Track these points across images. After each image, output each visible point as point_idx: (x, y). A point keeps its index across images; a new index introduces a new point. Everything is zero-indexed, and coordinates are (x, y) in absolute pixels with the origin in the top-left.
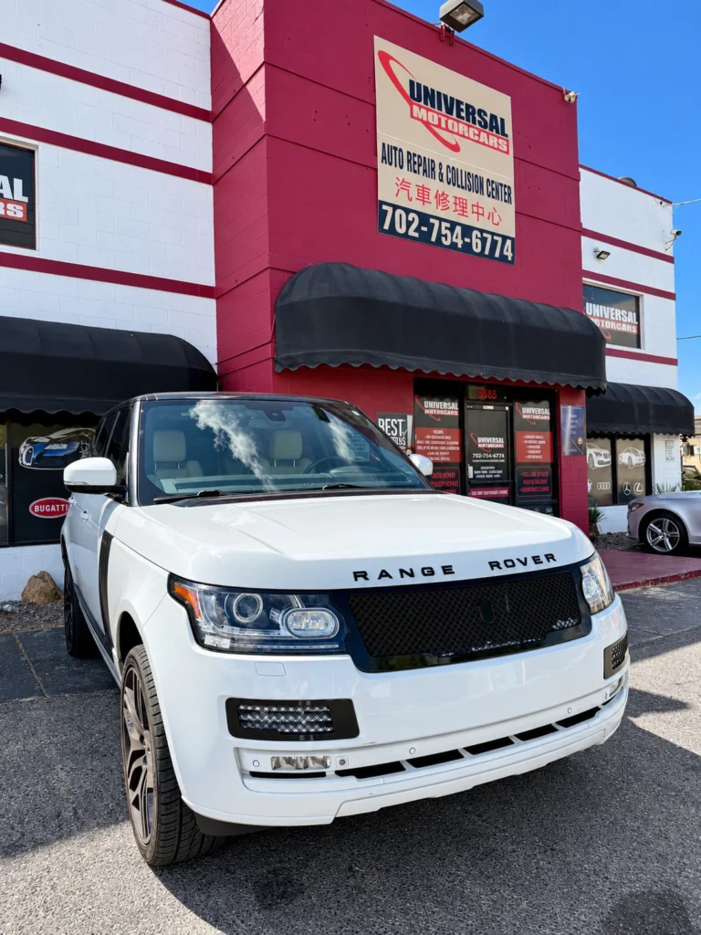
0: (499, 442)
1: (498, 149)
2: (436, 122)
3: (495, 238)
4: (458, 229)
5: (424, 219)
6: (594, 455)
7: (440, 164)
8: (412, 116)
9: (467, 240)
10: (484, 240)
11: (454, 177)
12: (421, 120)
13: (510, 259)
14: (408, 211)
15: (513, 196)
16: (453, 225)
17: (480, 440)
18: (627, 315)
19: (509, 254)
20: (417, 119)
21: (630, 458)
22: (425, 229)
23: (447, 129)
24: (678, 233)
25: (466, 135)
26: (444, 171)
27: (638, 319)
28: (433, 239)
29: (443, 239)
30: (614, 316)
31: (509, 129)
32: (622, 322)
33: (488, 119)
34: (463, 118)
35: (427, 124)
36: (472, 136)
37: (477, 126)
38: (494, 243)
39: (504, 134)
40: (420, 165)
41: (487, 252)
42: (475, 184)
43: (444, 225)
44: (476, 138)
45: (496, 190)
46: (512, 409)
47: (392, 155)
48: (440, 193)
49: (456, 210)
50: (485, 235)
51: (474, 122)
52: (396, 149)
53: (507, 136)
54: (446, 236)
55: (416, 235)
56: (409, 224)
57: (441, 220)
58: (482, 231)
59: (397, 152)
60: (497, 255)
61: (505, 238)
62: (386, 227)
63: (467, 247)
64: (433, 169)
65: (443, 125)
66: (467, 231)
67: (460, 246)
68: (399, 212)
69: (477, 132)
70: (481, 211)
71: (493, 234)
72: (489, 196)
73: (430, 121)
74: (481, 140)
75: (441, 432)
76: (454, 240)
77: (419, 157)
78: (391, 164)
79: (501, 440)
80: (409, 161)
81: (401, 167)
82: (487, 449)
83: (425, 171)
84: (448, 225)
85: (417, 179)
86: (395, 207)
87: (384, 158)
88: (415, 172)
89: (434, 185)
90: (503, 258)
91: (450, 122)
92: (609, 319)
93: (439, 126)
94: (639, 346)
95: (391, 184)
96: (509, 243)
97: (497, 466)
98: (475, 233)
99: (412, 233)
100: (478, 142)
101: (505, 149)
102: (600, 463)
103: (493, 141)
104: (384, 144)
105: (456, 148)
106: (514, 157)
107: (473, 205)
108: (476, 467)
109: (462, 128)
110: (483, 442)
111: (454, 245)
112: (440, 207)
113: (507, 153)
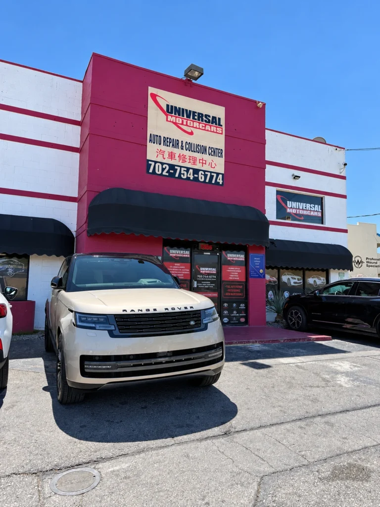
0: (214, 271)
1: (216, 133)
2: (181, 122)
3: (212, 174)
4: (191, 171)
5: (172, 167)
6: (291, 279)
7: (182, 141)
8: (167, 120)
9: (196, 176)
10: (206, 176)
11: (190, 147)
12: (173, 122)
13: (221, 183)
14: (162, 164)
15: (223, 154)
16: (188, 169)
17: (201, 269)
18: (314, 207)
19: (221, 182)
20: (170, 121)
21: (315, 281)
22: (172, 171)
23: (187, 125)
24: (345, 164)
25: (198, 127)
26: (184, 145)
27: (322, 209)
28: (177, 175)
29: (182, 176)
30: (306, 207)
31: (223, 122)
32: (311, 210)
33: (211, 119)
34: (196, 119)
35: (175, 124)
36: (201, 127)
37: (204, 122)
38: (212, 177)
39: (220, 125)
40: (170, 143)
41: (207, 181)
42: (203, 150)
43: (183, 169)
44: (204, 128)
45: (215, 152)
47: (156, 139)
48: (181, 155)
49: (190, 162)
50: (206, 173)
51: (202, 121)
52: (157, 136)
53: (222, 126)
54: (184, 174)
55: (167, 174)
56: (163, 169)
57: (181, 167)
58: (205, 171)
59: (158, 138)
60: (213, 182)
61: (218, 174)
62: (151, 171)
63: (196, 179)
64: (178, 144)
65: (185, 123)
66: (196, 171)
67: (191, 178)
68: (157, 165)
69: (204, 125)
70: (204, 162)
71: (211, 172)
72: (209, 155)
73: (177, 122)
74: (206, 129)
75: (178, 265)
76: (189, 176)
77: (170, 139)
78: (154, 143)
79: (214, 269)
80: (164, 141)
81: (160, 144)
82: (206, 273)
83: (173, 145)
84: (186, 169)
85: (168, 149)
86: (156, 162)
87: (150, 140)
88: (167, 146)
89: (177, 151)
90: (217, 183)
91: (189, 122)
93: (182, 124)
94: (322, 223)
95: (153, 152)
96: (220, 176)
97: (212, 282)
98: (200, 172)
99: (165, 173)
100: (205, 130)
101: (221, 132)
102: (295, 283)
103: (213, 129)
104: (151, 134)
105: (191, 133)
106: (225, 135)
107: (200, 160)
108: (199, 282)
109: (196, 124)
110: (204, 270)
111: (188, 178)
112: (181, 161)
113: (222, 134)
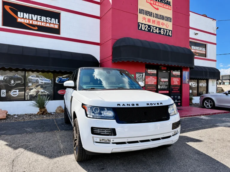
0: (167, 80)
1: (169, 9)
2: (153, 3)
3: (167, 30)
4: (158, 29)
5: (149, 26)
6: (193, 84)
7: (154, 13)
8: (147, 2)
9: (160, 31)
10: (164, 31)
11: (157, 16)
12: (149, 3)
13: (171, 35)
14: (145, 25)
15: (172, 20)
16: (156, 28)
17: (162, 79)
18: (203, 49)
19: (171, 34)
20: (148, 2)
22: (149, 29)
23: (155, 5)
24: (218, 28)
25: (160, 6)
26: (154, 15)
27: (206, 50)
28: (151, 31)
29: (154, 31)
31: (171, 4)
32: (201, 51)
33: (166, 2)
34: (159, 2)
35: (151, 4)
36: (162, 6)
37: (163, 3)
38: (167, 32)
39: (170, 5)
40: (148, 14)
41: (165, 34)
42: (162, 18)
43: (154, 28)
44: (163, 6)
45: (168, 19)
46: (170, 72)
47: (142, 11)
48: (153, 20)
49: (157, 24)
50: (164, 30)
51: (162, 3)
52: (143, 10)
53: (171, 6)
54: (154, 30)
55: (147, 30)
56: (145, 28)
57: (153, 26)
58: (164, 29)
60: (167, 34)
61: (169, 30)
62: (140, 28)
63: (160, 33)
64: (152, 14)
65: (155, 4)
66: (160, 29)
67: (158, 33)
68: (143, 25)
69: (163, 5)
70: (163, 24)
71: (166, 30)
72: (166, 20)
73: (151, 3)
74: (164, 7)
75: (152, 77)
77: (148, 12)
78: (141, 14)
79: (167, 79)
80: (146, 13)
81: (144, 14)
82: (163, 81)
83: (150, 15)
84: (155, 28)
85: (148, 17)
86: (142, 24)
87: (140, 12)
88: (147, 15)
89: (152, 18)
90: (169, 35)
91: (156, 3)
92: (198, 50)
93: (154, 4)
94: (206, 57)
95: (141, 18)
96: (170, 32)
97: (166, 86)
98: (162, 29)
99: (146, 30)
100: (163, 7)
101: (170, 9)
102: (194, 86)
103: (167, 7)
104: (140, 9)
105: (158, 9)
106: (173, 11)
108: (161, 86)
109: (160, 4)
110: (162, 80)
111: (156, 32)
112: (153, 23)
113: (171, 10)
